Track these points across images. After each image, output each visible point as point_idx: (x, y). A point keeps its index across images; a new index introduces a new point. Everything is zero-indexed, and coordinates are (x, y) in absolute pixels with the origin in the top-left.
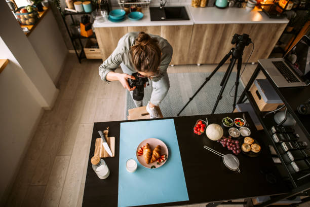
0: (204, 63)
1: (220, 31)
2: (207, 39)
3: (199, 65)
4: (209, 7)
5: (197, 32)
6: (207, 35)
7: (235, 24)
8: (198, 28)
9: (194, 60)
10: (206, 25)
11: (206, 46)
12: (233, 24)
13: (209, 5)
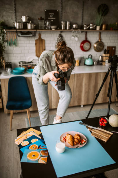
0: (86, 104)
1: (93, 78)
2: (85, 84)
3: (82, 106)
4: (82, 65)
5: (78, 79)
6: (85, 81)
7: (102, 72)
8: (77, 76)
9: (78, 102)
10: (83, 74)
11: (85, 90)
12: (101, 73)
13: (81, 64)
